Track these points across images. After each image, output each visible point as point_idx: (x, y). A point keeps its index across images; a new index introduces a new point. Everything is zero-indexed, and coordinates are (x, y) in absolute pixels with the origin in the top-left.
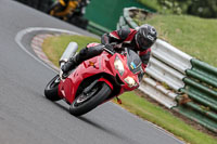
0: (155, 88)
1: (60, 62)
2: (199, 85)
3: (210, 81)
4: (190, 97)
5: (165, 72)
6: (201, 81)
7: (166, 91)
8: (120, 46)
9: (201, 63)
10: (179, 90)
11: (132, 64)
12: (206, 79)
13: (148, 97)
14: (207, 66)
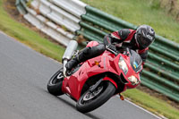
0: (55, 30)
1: (63, 60)
2: (92, 28)
3: (101, 24)
4: (85, 37)
5: (64, 17)
6: (94, 24)
7: (65, 33)
8: (120, 45)
9: (94, 9)
10: (76, 32)
11: (135, 63)
12: (98, 23)
13: (50, 38)
14: (99, 11)
